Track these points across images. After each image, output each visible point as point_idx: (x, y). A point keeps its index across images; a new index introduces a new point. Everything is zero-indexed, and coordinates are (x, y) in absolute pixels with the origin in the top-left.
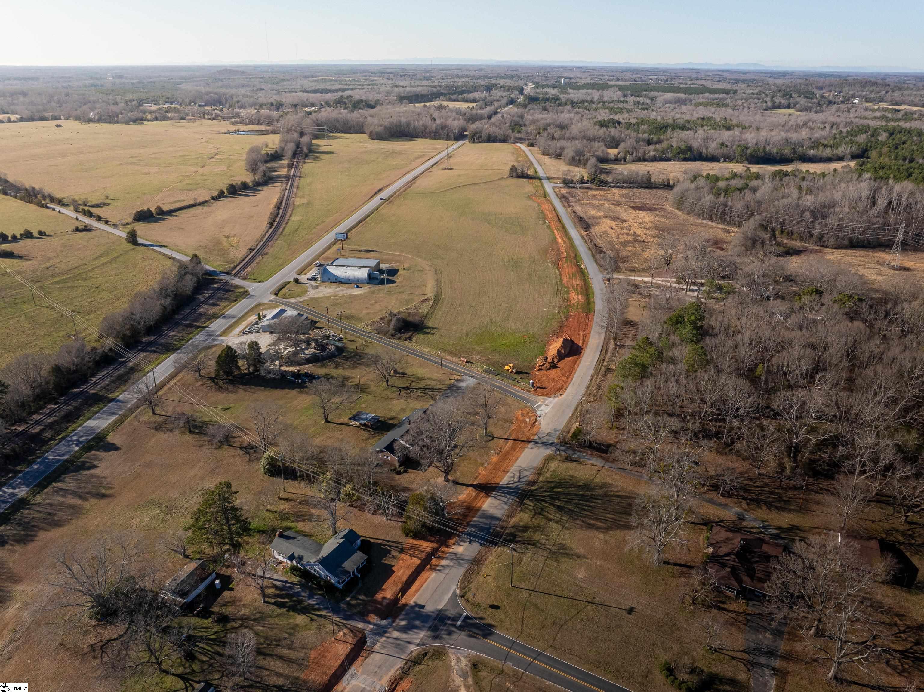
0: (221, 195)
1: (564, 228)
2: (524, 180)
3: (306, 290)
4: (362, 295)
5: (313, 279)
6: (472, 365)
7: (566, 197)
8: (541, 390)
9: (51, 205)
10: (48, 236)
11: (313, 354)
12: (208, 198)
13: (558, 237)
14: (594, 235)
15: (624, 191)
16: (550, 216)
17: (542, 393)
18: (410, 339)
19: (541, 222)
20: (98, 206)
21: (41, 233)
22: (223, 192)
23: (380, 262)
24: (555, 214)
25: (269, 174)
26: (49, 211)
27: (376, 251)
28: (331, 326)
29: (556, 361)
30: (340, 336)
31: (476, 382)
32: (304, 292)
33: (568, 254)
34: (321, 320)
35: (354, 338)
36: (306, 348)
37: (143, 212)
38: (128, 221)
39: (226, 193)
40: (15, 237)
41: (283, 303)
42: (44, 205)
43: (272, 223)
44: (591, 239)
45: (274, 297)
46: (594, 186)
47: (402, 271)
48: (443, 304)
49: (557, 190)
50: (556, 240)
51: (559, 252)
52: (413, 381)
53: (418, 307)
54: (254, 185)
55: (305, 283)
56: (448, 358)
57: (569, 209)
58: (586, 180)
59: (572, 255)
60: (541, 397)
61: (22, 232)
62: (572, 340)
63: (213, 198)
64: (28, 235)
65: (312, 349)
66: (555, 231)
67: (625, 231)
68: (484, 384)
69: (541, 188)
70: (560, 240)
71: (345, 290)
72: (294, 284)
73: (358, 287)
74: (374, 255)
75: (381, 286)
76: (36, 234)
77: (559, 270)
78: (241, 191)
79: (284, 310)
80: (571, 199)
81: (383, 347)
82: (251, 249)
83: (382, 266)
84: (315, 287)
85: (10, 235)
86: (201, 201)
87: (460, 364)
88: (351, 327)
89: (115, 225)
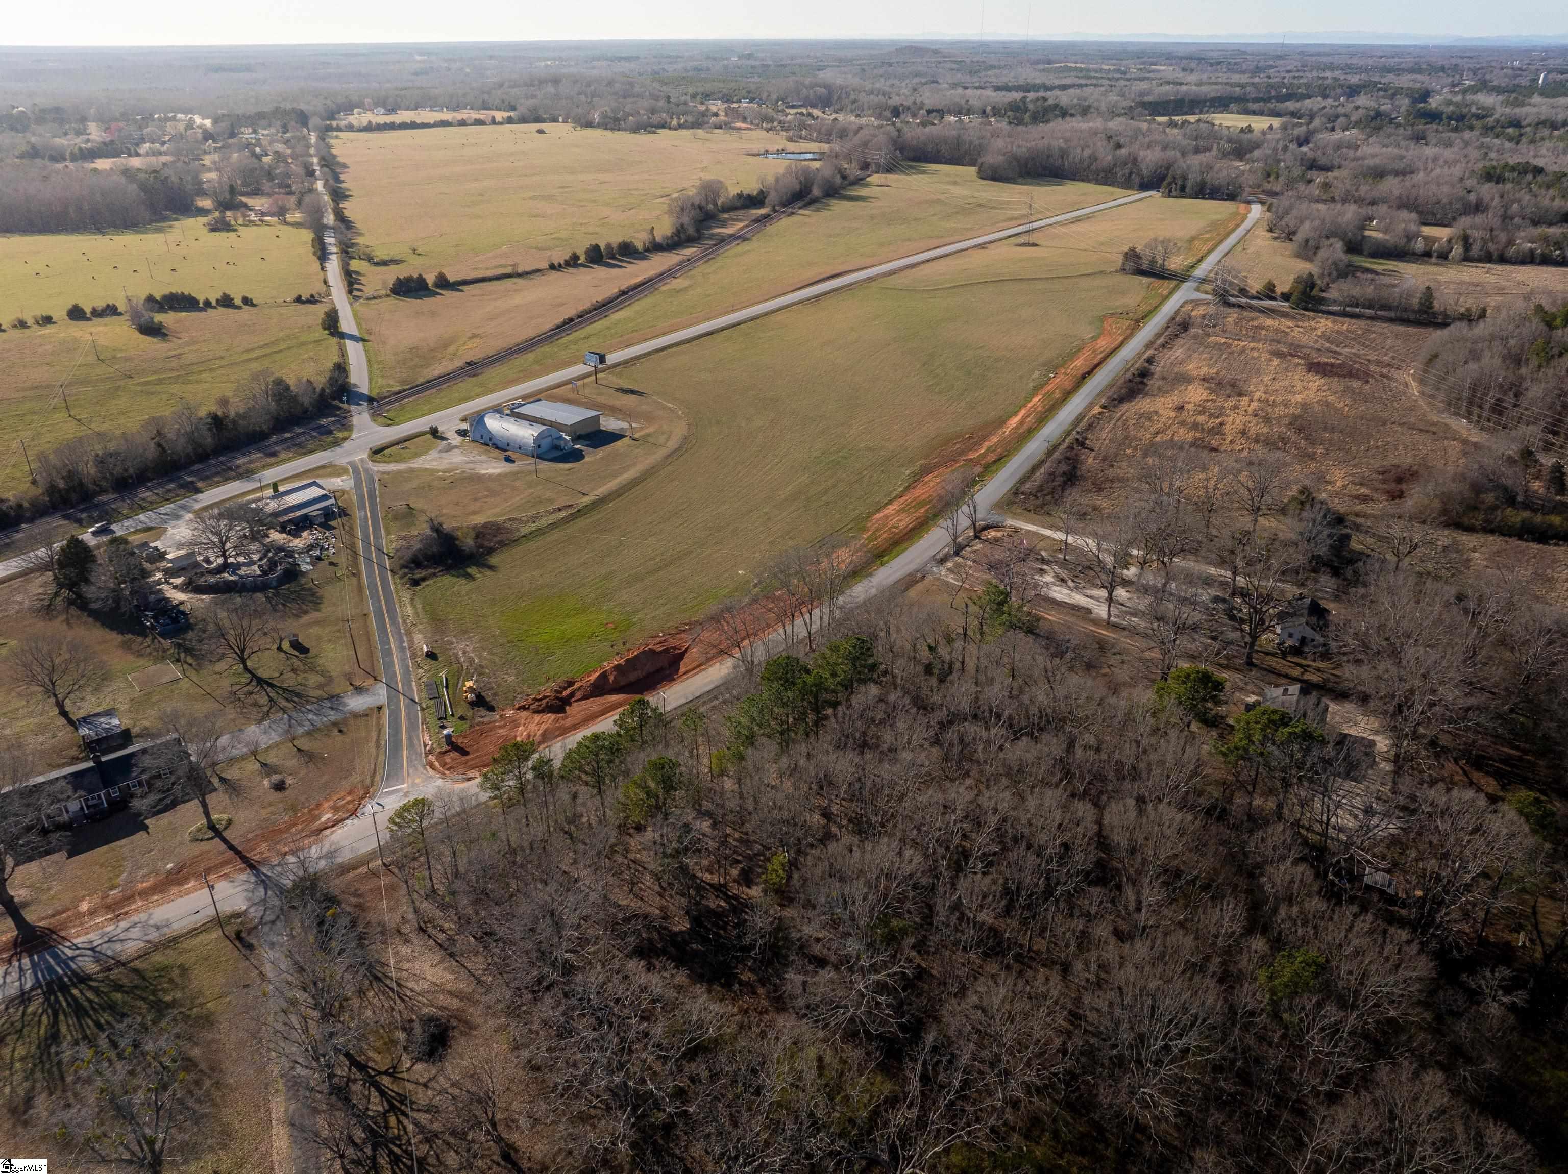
0: (573, 262)
1: (1068, 394)
2: (1145, 280)
3: (426, 452)
4: (490, 477)
5: (462, 433)
6: (428, 664)
7: (1185, 326)
8: (455, 755)
9: (333, 257)
10: (253, 305)
11: (241, 577)
12: (544, 265)
13: (1023, 412)
14: (1111, 419)
15: (1346, 325)
16: (1079, 364)
17: (444, 765)
18: (416, 583)
19: (1036, 374)
20: (384, 263)
21: (247, 301)
22: (575, 257)
23: (602, 419)
24: (1096, 361)
25: (691, 231)
26: (316, 265)
27: (641, 394)
28: (351, 528)
29: (578, 695)
30: (331, 551)
31: (379, 703)
32: (417, 455)
33: (984, 455)
34: (357, 514)
35: (343, 560)
36: (252, 563)
37: (409, 279)
38: (383, 292)
39: (582, 259)
40: (208, 304)
41: (356, 471)
42: (322, 255)
43: (571, 320)
44: (1090, 426)
45: (365, 455)
46: (1284, 305)
47: (626, 440)
48: (582, 522)
49: (1190, 307)
50: (1009, 417)
51: (978, 444)
52: (294, 670)
53: (533, 519)
54: (647, 250)
55: (443, 439)
56: (418, 637)
57: (1150, 352)
58: (1279, 290)
59: (992, 457)
60: (431, 771)
61: (219, 295)
62: (682, 656)
63: (552, 267)
64: (226, 302)
65: (256, 567)
66: (1036, 399)
67: (1201, 419)
68: (386, 711)
69: (1155, 302)
70: (1014, 421)
71: (482, 462)
72: (429, 436)
73: (508, 460)
74: (630, 401)
75: (545, 465)
76: (238, 301)
77: (907, 489)
78: (613, 258)
79: (314, 484)
80: (1193, 331)
81: (360, 587)
82: (469, 364)
83: (610, 424)
84: (450, 448)
85: (201, 299)
86: (528, 269)
87: (414, 656)
88: (377, 536)
89: (356, 298)
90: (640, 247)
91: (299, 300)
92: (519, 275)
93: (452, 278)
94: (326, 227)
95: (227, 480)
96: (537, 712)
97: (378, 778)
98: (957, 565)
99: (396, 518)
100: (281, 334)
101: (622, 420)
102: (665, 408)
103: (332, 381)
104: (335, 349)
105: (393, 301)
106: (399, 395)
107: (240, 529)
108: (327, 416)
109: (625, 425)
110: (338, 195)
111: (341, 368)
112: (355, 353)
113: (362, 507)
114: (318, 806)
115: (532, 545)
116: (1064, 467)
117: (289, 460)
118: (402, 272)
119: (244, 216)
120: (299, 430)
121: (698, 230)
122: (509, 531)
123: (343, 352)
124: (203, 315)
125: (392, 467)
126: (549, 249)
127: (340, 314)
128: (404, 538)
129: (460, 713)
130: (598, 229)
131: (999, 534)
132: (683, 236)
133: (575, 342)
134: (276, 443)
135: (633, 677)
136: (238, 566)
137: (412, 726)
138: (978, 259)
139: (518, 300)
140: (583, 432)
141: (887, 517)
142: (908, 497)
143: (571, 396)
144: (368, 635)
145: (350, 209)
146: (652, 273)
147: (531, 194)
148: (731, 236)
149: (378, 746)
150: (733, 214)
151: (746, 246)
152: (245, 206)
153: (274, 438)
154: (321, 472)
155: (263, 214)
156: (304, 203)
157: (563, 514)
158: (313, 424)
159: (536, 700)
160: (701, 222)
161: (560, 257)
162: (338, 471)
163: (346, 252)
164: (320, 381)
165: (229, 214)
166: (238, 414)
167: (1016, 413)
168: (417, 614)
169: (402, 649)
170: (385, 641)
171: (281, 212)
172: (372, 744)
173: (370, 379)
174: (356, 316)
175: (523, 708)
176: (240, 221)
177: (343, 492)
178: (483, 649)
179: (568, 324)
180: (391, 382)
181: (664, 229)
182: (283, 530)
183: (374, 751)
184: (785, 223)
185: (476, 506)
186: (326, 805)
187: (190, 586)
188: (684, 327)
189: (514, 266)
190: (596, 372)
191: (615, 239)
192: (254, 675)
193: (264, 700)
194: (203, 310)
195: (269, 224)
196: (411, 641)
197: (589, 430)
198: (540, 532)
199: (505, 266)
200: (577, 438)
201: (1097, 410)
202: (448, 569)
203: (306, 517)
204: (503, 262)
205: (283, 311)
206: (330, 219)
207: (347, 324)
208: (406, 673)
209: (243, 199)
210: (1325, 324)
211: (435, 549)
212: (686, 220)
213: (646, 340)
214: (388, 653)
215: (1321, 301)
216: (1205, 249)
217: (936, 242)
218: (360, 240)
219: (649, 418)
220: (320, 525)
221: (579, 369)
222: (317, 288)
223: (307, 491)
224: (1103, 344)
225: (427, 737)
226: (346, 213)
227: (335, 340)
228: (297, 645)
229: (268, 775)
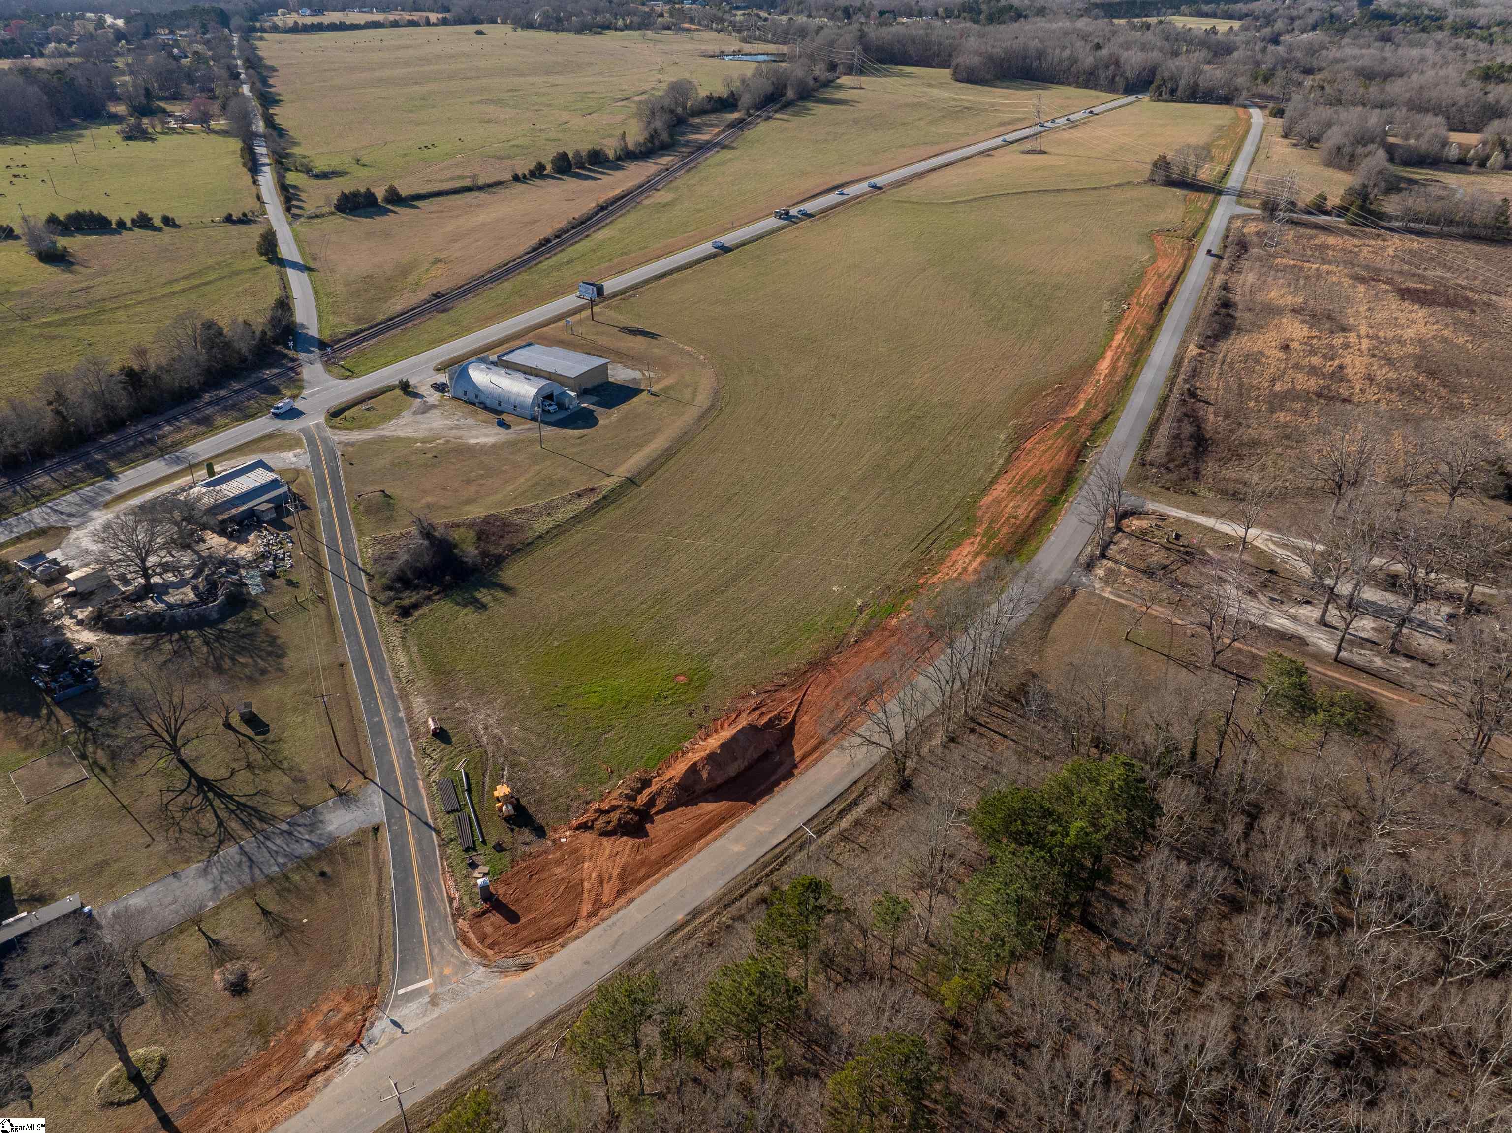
0: (538, 172)
1: (1153, 329)
2: (1178, 192)
3: (397, 414)
4: (482, 450)
5: (440, 388)
6: (438, 750)
7: (1243, 246)
8: (496, 918)
9: (266, 169)
10: (175, 226)
11: (170, 606)
12: (507, 176)
13: (1110, 354)
14: (1215, 362)
15: (1416, 244)
16: (1149, 291)
17: (483, 938)
18: (405, 612)
19: (1106, 305)
20: (324, 176)
21: (168, 221)
22: (541, 167)
23: (610, 366)
24: (1167, 289)
25: (665, 136)
26: (247, 178)
27: (653, 336)
28: (312, 527)
29: (660, 803)
30: (288, 563)
31: (375, 821)
32: (386, 418)
33: (1086, 411)
34: (318, 503)
35: (304, 575)
36: (184, 583)
37: (355, 195)
38: (326, 210)
39: (549, 169)
40: (121, 224)
41: (311, 442)
42: (254, 168)
43: (548, 241)
44: (1195, 373)
45: (321, 420)
46: (1340, 222)
47: (644, 396)
48: (612, 514)
49: (1238, 223)
50: (1096, 361)
51: (1070, 399)
52: (249, 766)
53: (548, 510)
54: (619, 158)
55: (416, 395)
56: (418, 702)
57: (1219, 279)
58: (1329, 204)
59: (1095, 415)
60: (466, 954)
61: (135, 215)
62: (790, 731)
63: (516, 178)
64: (143, 222)
65: (188, 589)
66: (1119, 336)
67: (1316, 361)
68: (386, 835)
69: (1200, 217)
70: (1104, 366)
71: (469, 427)
72: (398, 392)
73: (502, 424)
74: (638, 343)
75: (549, 431)
76: (157, 222)
77: (1009, 460)
78: (583, 168)
79: (261, 464)
80: (1254, 251)
81: (330, 619)
82: (436, 296)
83: (620, 374)
84: (427, 408)
85: (114, 218)
86: (489, 181)
87: (415, 736)
88: (348, 540)
89: (296, 217)
90: (611, 155)
91: (229, 219)
92: (480, 188)
93: (404, 192)
94: (256, 135)
95: (148, 457)
96: (605, 834)
97: (386, 966)
98: (1110, 571)
99: (369, 510)
100: (210, 261)
101: (632, 368)
102: (682, 352)
103: (275, 322)
104: (275, 278)
105: (340, 221)
106: (356, 338)
107: (166, 530)
108: (270, 366)
109: (637, 375)
110: (268, 100)
111: (284, 305)
112: (298, 282)
113: (325, 495)
114: (301, 1024)
115: (551, 550)
116: (1188, 429)
117: (226, 426)
118: (346, 185)
119: (164, 123)
120: (236, 386)
121: (671, 136)
122: (520, 529)
123: (285, 285)
124: (117, 238)
125: (356, 436)
126: (509, 157)
127: (279, 236)
128: (383, 541)
129: (493, 840)
130: (560, 136)
131: (1145, 524)
132: (657, 143)
133: (558, 267)
134: (210, 403)
135: (733, 770)
136: (165, 588)
137: (427, 865)
138: (986, 169)
139: (483, 217)
140: (589, 386)
141: (998, 501)
142: (1015, 472)
143: (565, 336)
144: (347, 698)
145: (282, 115)
146: (629, 184)
147: (479, 98)
148: (708, 142)
149: (380, 901)
150: (706, 118)
151: (727, 154)
152: (164, 111)
153: (207, 397)
154: (266, 444)
155: (184, 121)
156: (229, 108)
157: (585, 503)
158: (253, 378)
159: (601, 812)
160: (674, 126)
161: (524, 166)
162: (291, 443)
163: (281, 163)
164: (260, 322)
165: (145, 120)
166: (159, 367)
167: (1102, 355)
168: (411, 662)
169: (398, 723)
170: (372, 711)
171: (204, 119)
172: (372, 898)
173: (320, 316)
174: (296, 237)
175: (584, 827)
176: (159, 129)
177: (298, 472)
178: (512, 721)
179: (544, 248)
180: (345, 320)
181: (636, 135)
182: (222, 533)
183: (374, 910)
184: (762, 129)
185: (471, 491)
186: (313, 1023)
187: (99, 622)
188: (683, 248)
189: (474, 177)
190: (592, 304)
191: (584, 146)
192: (193, 774)
193: (208, 822)
194: (114, 232)
195: (191, 132)
196: (409, 709)
197: (597, 381)
198: (559, 530)
199: (461, 177)
200: (584, 393)
201: (1193, 350)
202: (446, 591)
203: (252, 512)
204: (459, 172)
205: (211, 232)
206: (259, 126)
207: (287, 249)
208: (408, 765)
209: (162, 104)
210: (1395, 243)
211: (427, 559)
212: (658, 124)
213: (640, 264)
214: (378, 730)
215: (1381, 216)
216: (1228, 156)
217: (936, 149)
218: (296, 150)
219: (666, 366)
220: (271, 523)
221: (570, 301)
222: (248, 205)
223: (252, 475)
224: (1165, 266)
225: (451, 883)
226: (278, 120)
227: (274, 268)
228: (252, 720)
229: (221, 963)
